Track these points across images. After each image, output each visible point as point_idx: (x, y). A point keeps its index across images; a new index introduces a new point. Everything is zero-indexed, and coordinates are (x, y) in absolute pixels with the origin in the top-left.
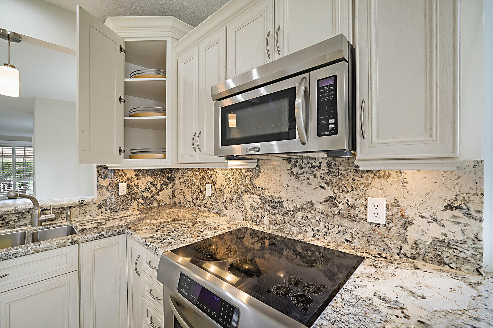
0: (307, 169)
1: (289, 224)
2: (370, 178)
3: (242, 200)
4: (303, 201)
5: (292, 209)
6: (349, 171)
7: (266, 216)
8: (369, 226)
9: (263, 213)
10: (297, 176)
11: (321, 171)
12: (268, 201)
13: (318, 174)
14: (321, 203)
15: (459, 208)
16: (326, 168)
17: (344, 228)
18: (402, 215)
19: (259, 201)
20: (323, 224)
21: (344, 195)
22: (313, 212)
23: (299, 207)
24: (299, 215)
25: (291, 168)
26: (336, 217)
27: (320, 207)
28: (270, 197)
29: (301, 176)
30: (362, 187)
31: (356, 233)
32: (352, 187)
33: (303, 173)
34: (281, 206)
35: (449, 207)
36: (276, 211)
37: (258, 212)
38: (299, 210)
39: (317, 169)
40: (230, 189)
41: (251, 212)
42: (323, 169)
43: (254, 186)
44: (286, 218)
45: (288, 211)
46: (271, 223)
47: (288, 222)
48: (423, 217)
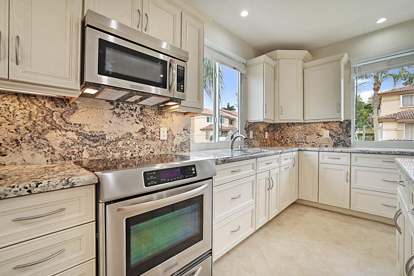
0: (127, 110)
1: (111, 152)
2: (161, 118)
3: (45, 139)
4: (124, 133)
5: (115, 140)
6: (152, 114)
7: (85, 151)
8: (161, 142)
9: (81, 148)
10: (119, 115)
11: (137, 113)
12: (88, 135)
13: (134, 114)
14: (136, 133)
15: (186, 130)
16: (139, 111)
17: (149, 146)
18: (172, 135)
19: (76, 137)
20: (138, 146)
21: (150, 127)
22: (131, 139)
23: (120, 137)
24: (120, 143)
25: (114, 109)
26: (145, 140)
27: (135, 135)
28: (90, 132)
29: (122, 115)
30: (158, 123)
31: (155, 147)
32: (153, 123)
33: (124, 113)
34: (103, 139)
35: (184, 130)
36: (98, 143)
37: (73, 149)
38: (120, 140)
39: (134, 111)
40: (12, 128)
41: (62, 150)
42: (138, 112)
43: (66, 123)
44: (109, 148)
45: (111, 142)
46: (91, 155)
47: (111, 151)
48: (178, 134)
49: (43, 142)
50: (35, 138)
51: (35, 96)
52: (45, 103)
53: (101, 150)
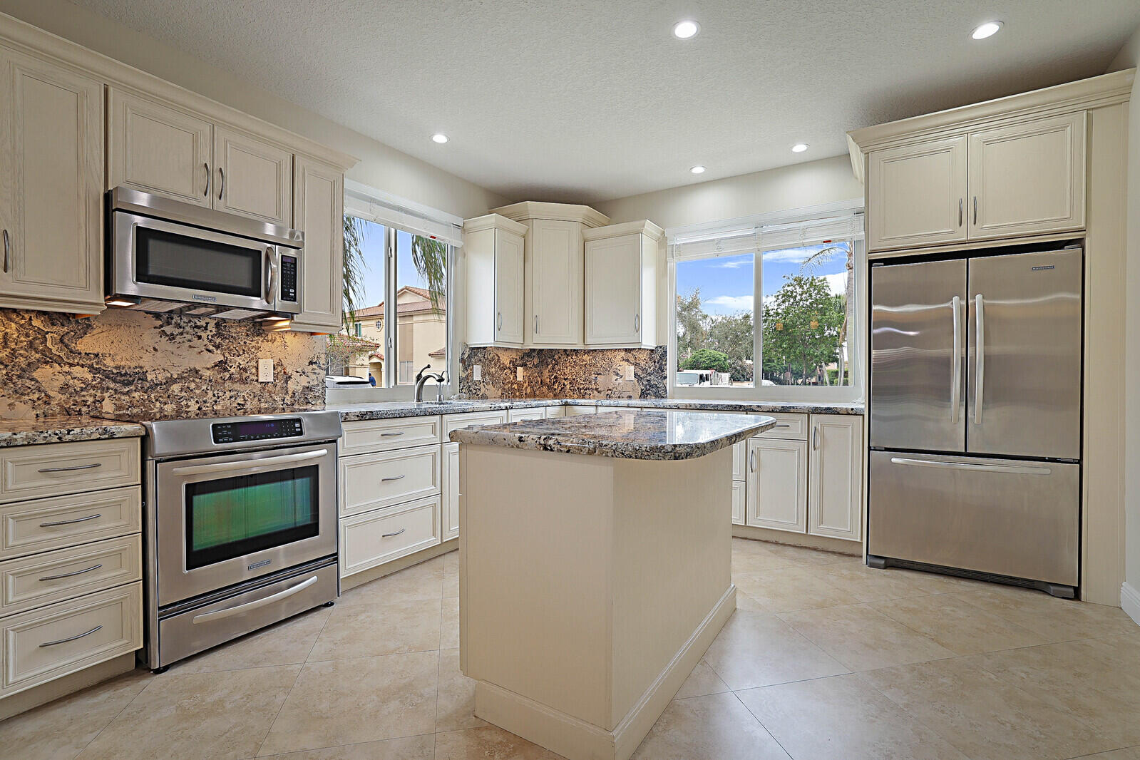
0: (188, 329)
1: (158, 403)
2: (260, 342)
3: (32, 380)
4: (183, 369)
5: (164, 381)
6: (240, 334)
7: (106, 399)
8: (259, 386)
9: (99, 394)
10: (172, 337)
11: (208, 333)
12: (113, 373)
13: (204, 335)
14: (208, 369)
15: (316, 363)
16: (214, 330)
17: (236, 393)
18: (285, 372)
19: (90, 377)
20: (211, 392)
21: (236, 358)
22: (197, 380)
23: (175, 376)
24: (176, 388)
25: (161, 326)
26: (227, 382)
27: (206, 374)
28: (116, 368)
29: (178, 337)
30: (253, 350)
31: (248, 395)
32: (244, 350)
33: (182, 334)
34: (142, 380)
35: (311, 363)
36: (133, 387)
37: (84, 396)
38: (175, 381)
39: (203, 330)
41: (64, 397)
42: (211, 331)
43: (71, 352)
44: (153, 395)
45: (157, 385)
46: (119, 408)
47: (157, 400)
48: (297, 372)
49: (28, 383)
50: (14, 377)
51: (14, 310)
52: (30, 319)
53: (138, 398)
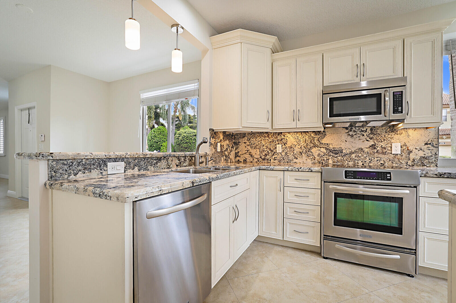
0: (358, 132)
2: (393, 135)
3: (311, 152)
4: (356, 148)
5: (349, 153)
6: (382, 132)
7: (330, 159)
8: (393, 156)
9: (328, 157)
10: (352, 136)
11: (367, 133)
12: (332, 150)
13: (365, 134)
14: (367, 148)
15: (430, 144)
16: (370, 132)
17: (380, 158)
18: (408, 149)
19: (325, 151)
20: (368, 158)
21: (380, 143)
22: (362, 153)
23: (353, 151)
24: (353, 155)
25: (348, 132)
26: (376, 154)
27: (366, 150)
28: (333, 148)
29: (355, 135)
30: (389, 139)
31: (386, 160)
32: (384, 139)
33: (356, 134)
34: (341, 152)
35: (426, 144)
36: (338, 155)
37: (324, 158)
38: (353, 153)
39: (365, 132)
40: (300, 146)
41: (319, 158)
42: (368, 132)
43: (321, 143)
44: (345, 158)
45: (346, 154)
46: (334, 162)
47: (346, 160)
48: (416, 149)
49: (310, 153)
50: (307, 151)
51: (307, 132)
52: (311, 134)
53: (340, 159)
